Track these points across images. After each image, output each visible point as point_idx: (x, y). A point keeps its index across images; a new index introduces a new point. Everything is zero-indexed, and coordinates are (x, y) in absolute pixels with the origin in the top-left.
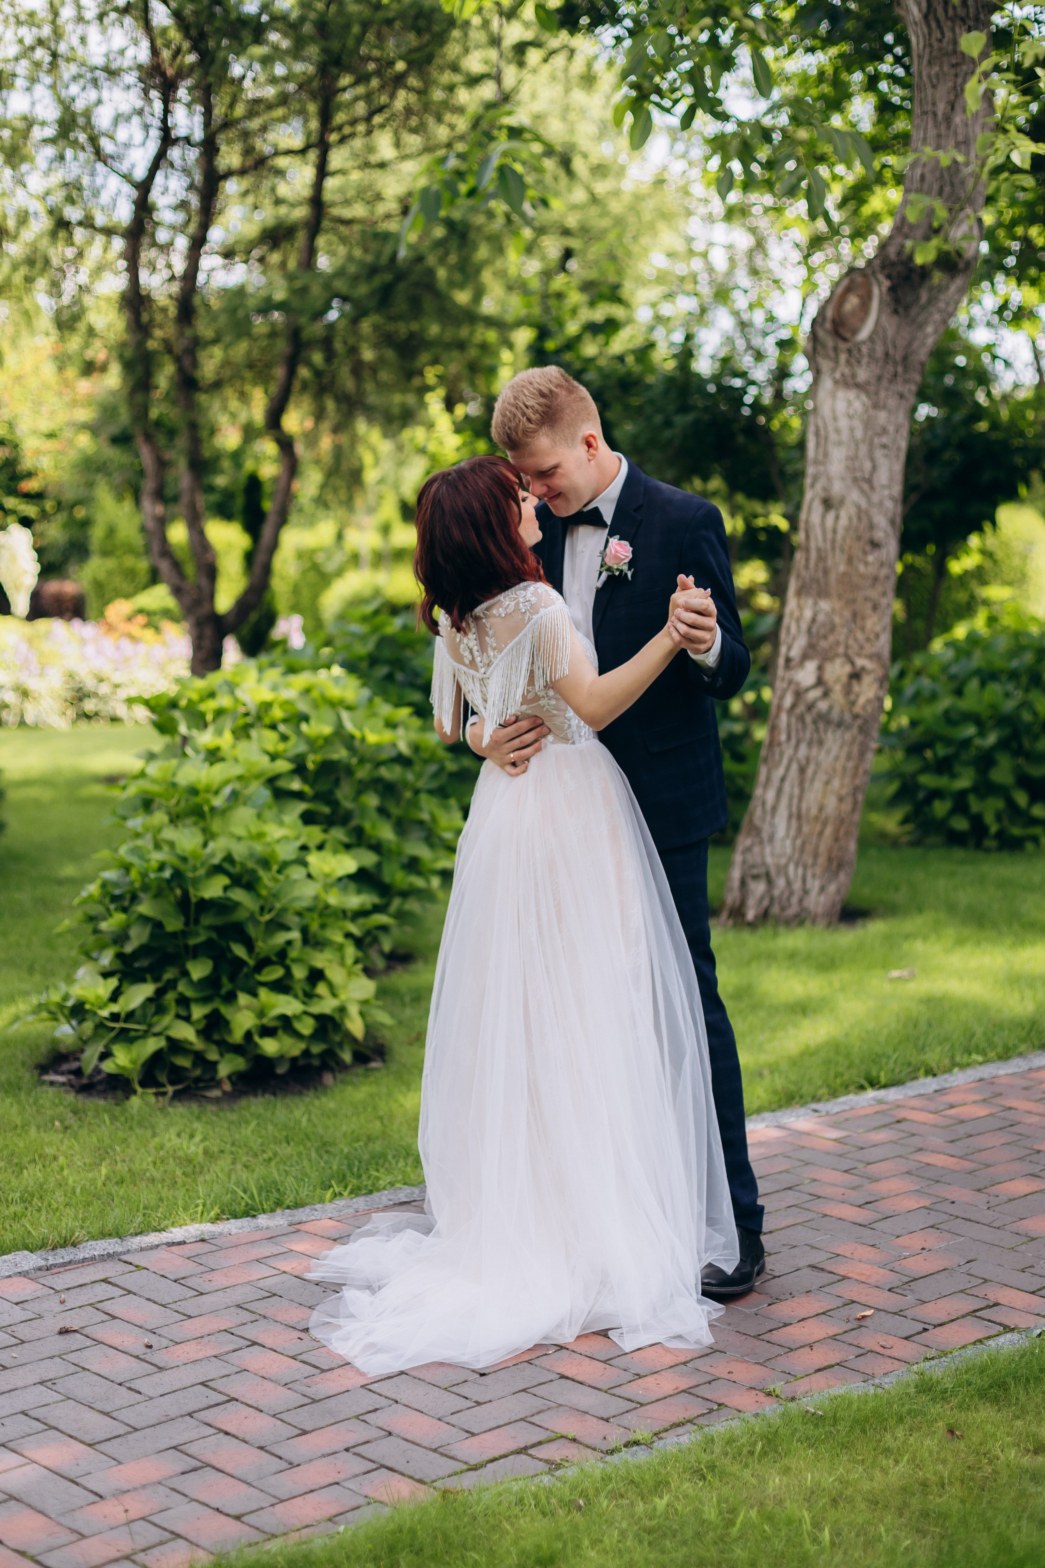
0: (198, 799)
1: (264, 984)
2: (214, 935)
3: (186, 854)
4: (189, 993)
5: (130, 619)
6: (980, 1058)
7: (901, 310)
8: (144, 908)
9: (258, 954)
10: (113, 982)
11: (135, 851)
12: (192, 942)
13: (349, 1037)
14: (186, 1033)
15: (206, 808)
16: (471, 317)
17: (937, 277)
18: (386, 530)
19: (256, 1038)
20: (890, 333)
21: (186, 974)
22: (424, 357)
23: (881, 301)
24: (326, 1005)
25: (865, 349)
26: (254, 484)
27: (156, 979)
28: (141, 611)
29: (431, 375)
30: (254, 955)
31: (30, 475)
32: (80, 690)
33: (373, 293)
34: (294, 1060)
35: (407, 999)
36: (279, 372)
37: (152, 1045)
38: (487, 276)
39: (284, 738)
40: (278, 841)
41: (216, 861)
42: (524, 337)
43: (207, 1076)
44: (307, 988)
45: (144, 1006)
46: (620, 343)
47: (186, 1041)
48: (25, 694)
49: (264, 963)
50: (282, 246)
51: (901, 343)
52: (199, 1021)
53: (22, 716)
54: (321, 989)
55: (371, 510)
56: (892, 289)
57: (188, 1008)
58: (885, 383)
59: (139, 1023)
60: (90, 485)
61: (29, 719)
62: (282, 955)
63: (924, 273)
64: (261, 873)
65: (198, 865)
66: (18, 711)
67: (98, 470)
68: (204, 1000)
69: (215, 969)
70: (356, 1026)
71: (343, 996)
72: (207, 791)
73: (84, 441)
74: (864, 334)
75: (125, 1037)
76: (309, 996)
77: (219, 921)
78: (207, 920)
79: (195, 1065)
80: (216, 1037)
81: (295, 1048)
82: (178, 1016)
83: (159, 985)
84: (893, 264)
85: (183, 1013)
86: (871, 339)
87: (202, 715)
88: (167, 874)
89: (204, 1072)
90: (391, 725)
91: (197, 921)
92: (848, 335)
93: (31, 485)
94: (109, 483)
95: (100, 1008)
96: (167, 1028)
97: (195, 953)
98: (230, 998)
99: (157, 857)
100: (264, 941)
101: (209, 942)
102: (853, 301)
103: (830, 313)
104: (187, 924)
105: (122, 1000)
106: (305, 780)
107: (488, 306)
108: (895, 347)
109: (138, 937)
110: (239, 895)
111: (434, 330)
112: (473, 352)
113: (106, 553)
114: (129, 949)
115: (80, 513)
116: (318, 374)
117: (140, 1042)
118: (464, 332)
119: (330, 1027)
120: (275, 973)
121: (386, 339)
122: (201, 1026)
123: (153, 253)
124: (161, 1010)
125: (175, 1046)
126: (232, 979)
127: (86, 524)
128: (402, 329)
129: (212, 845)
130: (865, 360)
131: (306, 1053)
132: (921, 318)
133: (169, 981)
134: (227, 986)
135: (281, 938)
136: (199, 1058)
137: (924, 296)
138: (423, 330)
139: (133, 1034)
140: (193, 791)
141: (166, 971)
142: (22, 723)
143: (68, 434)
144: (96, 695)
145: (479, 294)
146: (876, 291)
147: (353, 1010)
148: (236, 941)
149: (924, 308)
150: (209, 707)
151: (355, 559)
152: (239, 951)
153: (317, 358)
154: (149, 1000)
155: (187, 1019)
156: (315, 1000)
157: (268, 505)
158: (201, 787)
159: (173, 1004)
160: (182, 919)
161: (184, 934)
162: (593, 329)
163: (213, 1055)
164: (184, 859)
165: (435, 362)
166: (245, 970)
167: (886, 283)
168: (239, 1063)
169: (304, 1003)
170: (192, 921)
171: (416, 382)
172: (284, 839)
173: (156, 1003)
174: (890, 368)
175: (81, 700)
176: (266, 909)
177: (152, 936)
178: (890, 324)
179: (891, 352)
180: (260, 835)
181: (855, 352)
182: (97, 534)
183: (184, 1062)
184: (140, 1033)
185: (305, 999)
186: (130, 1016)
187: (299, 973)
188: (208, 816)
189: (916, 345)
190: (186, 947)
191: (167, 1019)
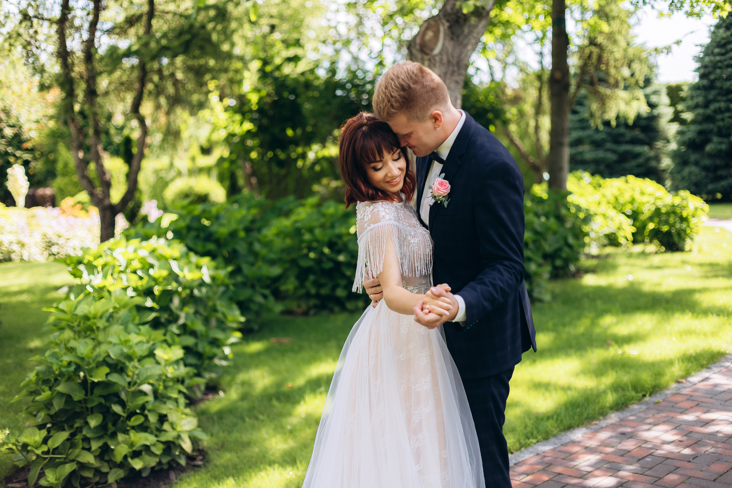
0: (89, 323)
1: (133, 428)
2: (103, 401)
3: (83, 356)
4: (89, 435)
5: (74, 206)
6: (534, 441)
7: (455, 38)
8: (61, 388)
9: (129, 409)
10: (44, 433)
11: (54, 355)
12: (89, 406)
13: (183, 451)
14: (89, 458)
15: (95, 327)
16: (229, 56)
17: (473, 20)
18: (193, 159)
19: (129, 460)
20: (450, 49)
21: (87, 423)
22: (207, 77)
23: (445, 34)
24: (169, 435)
25: (437, 59)
26: (128, 141)
27: (71, 427)
28: (79, 203)
29: (212, 85)
30: (126, 411)
31: (28, 140)
32: (50, 242)
33: (181, 45)
34: (153, 468)
35: (215, 418)
36: (137, 86)
37: (68, 468)
38: (236, 38)
39: (141, 278)
40: (137, 344)
41: (101, 359)
42: (256, 65)
43: (103, 481)
44: (158, 426)
45: (63, 444)
46: (302, 67)
47: (89, 463)
48: (23, 245)
49: (132, 414)
50: (136, 25)
51: (456, 55)
52: (96, 450)
53: (22, 256)
54: (166, 426)
55: (186, 150)
56: (450, 27)
57: (89, 443)
58: (448, 76)
59: (62, 454)
60: (55, 144)
61: (25, 258)
62: (143, 408)
63: (466, 18)
64: (127, 363)
65: (91, 361)
66: (19, 254)
67: (59, 137)
68: (99, 438)
69: (104, 419)
70: (187, 446)
71: (179, 429)
72: (95, 318)
73: (52, 124)
74: (437, 51)
75: (53, 464)
76: (160, 430)
77: (105, 393)
78: (97, 391)
79: (95, 475)
80: (106, 458)
81: (152, 462)
82: (83, 449)
83: (72, 431)
84: (450, 15)
85: (87, 447)
86: (441, 53)
87: (95, 267)
88: (72, 368)
89: (100, 478)
90: (199, 267)
91: (92, 393)
92: (428, 52)
93: (29, 145)
94: (64, 143)
95: (37, 448)
96: (77, 456)
97: (92, 411)
98: (114, 435)
99: (67, 359)
100: (131, 402)
101: (100, 404)
102: (430, 34)
103: (418, 41)
104: (86, 394)
105: (50, 442)
106: (154, 300)
107: (238, 51)
108: (453, 57)
109: (58, 405)
110: (115, 378)
111: (212, 62)
112: (231, 74)
113: (64, 175)
114: (52, 412)
115: (52, 157)
116: (157, 86)
117: (61, 466)
118: (226, 63)
119: (172, 446)
120: (139, 420)
121: (188, 69)
122: (97, 453)
123: (73, 31)
124: (73, 446)
125: (83, 466)
126: (114, 425)
127: (54, 162)
128: (196, 63)
129: (98, 350)
130: (438, 64)
131: (160, 463)
132: (465, 42)
133: (77, 428)
134: (111, 428)
135: (141, 400)
136: (97, 471)
137: (466, 30)
138: (207, 63)
139: (57, 460)
140: (86, 318)
141: (76, 423)
142: (22, 260)
143: (44, 121)
144: (57, 244)
145: (233, 45)
146: (442, 29)
147: (185, 437)
148: (115, 403)
149: (466, 37)
150: (99, 263)
151: (179, 174)
152: (117, 409)
153: (156, 78)
154: (68, 440)
155: (89, 450)
156: (163, 433)
157: (135, 150)
158: (91, 316)
159: (81, 441)
160: (84, 392)
161: (85, 401)
162: (289, 60)
163: (105, 469)
164: (82, 359)
165: (213, 78)
166: (122, 419)
167: (447, 24)
168: (120, 473)
169: (156, 436)
170: (89, 393)
171: (204, 89)
172: (140, 342)
173: (70, 442)
174: (451, 68)
175: (50, 246)
176: (132, 384)
177: (66, 402)
178: (450, 45)
179: (451, 60)
180: (127, 341)
181: (433, 61)
182: (60, 166)
183: (88, 474)
184: (62, 460)
185: (157, 433)
186: (55, 451)
187: (153, 419)
188: (96, 331)
189: (463, 55)
190: (87, 408)
191: (77, 451)
